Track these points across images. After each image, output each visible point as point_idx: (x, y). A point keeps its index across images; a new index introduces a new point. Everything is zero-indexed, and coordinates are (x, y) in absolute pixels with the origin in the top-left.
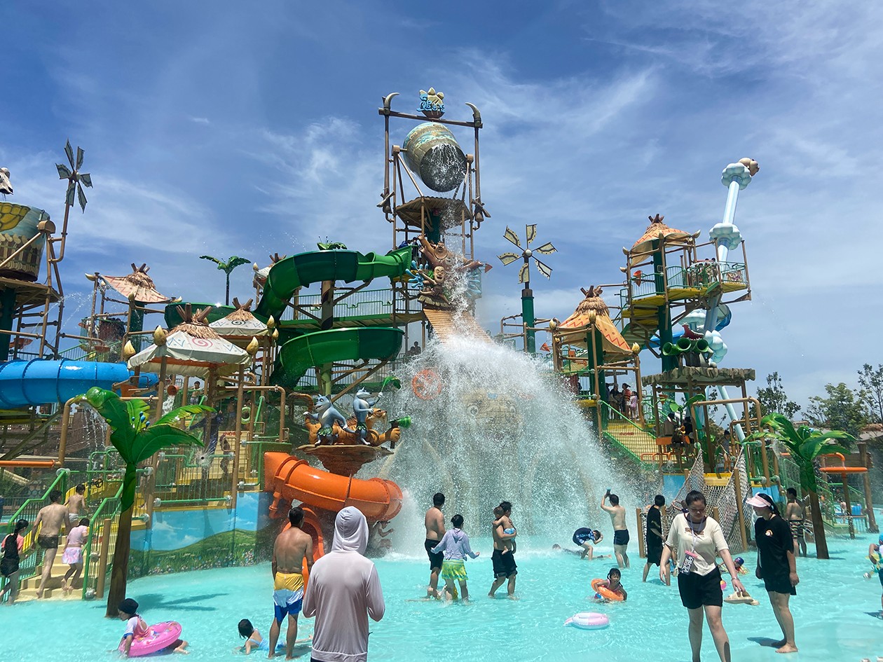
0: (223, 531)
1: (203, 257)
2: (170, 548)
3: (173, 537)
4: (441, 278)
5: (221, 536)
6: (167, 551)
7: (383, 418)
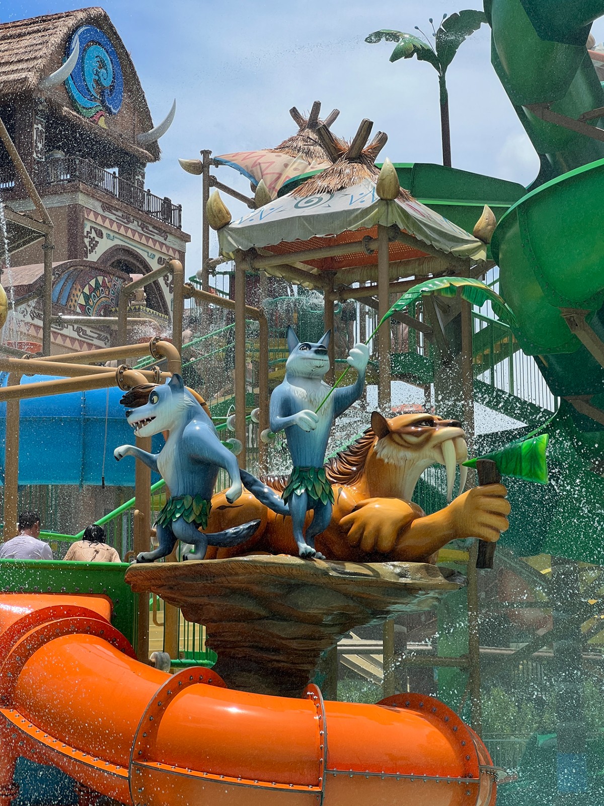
7: (439, 447)
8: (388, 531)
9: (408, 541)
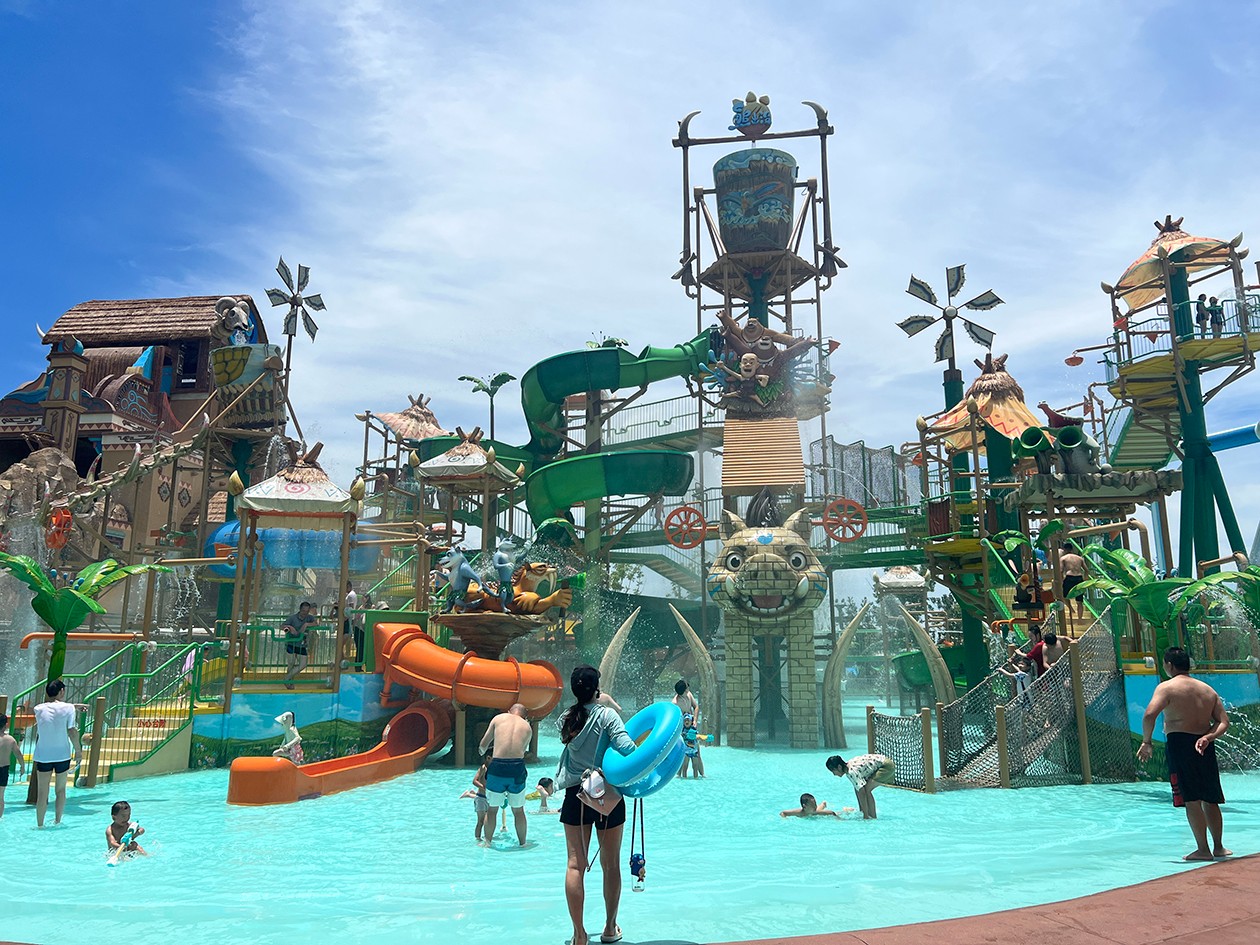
0: (323, 720)
1: (462, 379)
2: (255, 737)
3: (257, 724)
4: (750, 371)
5: (319, 727)
6: (251, 741)
7: (548, 575)
8: (531, 603)
9: (537, 607)
